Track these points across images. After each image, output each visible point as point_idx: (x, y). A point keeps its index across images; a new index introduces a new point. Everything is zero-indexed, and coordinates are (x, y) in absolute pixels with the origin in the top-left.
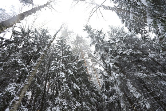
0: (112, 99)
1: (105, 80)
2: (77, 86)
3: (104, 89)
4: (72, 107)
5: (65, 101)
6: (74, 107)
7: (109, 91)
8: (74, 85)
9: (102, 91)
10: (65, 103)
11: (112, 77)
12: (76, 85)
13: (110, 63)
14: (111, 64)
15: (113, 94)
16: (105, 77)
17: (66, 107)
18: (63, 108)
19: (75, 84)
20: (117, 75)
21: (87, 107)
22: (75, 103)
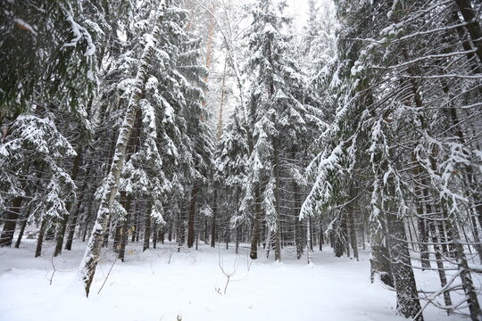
0: (231, 180)
1: (235, 138)
2: (175, 149)
3: (225, 150)
4: (156, 188)
5: (145, 174)
6: (159, 189)
7: (233, 163)
8: (169, 144)
9: (219, 150)
10: (144, 179)
11: (250, 159)
12: (173, 145)
13: (261, 131)
14: (261, 136)
15: (238, 173)
16: (239, 130)
17: (144, 189)
18: (139, 189)
19: (171, 143)
20: (260, 164)
21: (180, 185)
22: (162, 181)
